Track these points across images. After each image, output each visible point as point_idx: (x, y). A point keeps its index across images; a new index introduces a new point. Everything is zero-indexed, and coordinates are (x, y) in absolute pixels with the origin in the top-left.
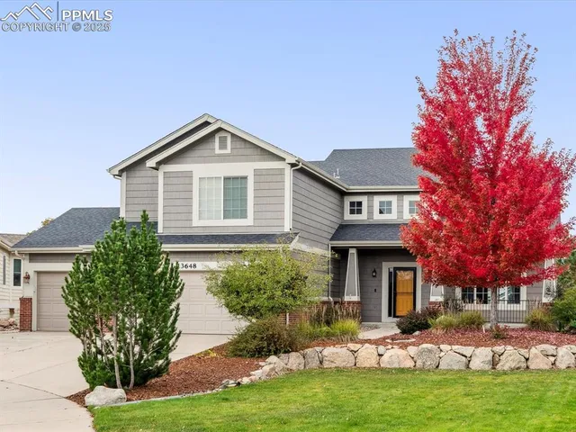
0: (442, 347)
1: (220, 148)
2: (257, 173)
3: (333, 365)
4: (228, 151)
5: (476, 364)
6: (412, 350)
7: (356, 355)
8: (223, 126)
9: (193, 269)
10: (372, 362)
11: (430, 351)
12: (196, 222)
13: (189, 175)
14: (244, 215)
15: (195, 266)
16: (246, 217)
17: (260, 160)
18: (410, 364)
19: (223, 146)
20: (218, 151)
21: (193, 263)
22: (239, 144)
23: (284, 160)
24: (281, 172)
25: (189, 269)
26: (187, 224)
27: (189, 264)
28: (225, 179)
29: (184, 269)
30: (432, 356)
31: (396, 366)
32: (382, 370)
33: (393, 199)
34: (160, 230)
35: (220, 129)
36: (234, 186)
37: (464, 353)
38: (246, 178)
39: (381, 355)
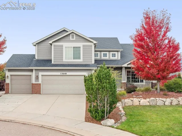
0: (157, 99)
1: (72, 38)
2: (84, 46)
3: (128, 105)
4: (74, 39)
5: (167, 103)
6: (148, 100)
7: (133, 101)
8: (74, 32)
9: (65, 75)
10: (138, 104)
11: (154, 100)
12: (64, 60)
13: (62, 46)
14: (79, 58)
15: (66, 74)
16: (80, 59)
17: (84, 42)
18: (148, 104)
19: (73, 37)
20: (71, 39)
21: (65, 73)
22: (78, 37)
23: (93, 42)
24: (91, 46)
25: (64, 74)
26: (61, 61)
27: (64, 73)
28: (73, 47)
29: (63, 74)
30: (154, 101)
31: (144, 105)
32: (141, 106)
33: (107, 53)
34: (53, 62)
35: (73, 32)
36: (76, 50)
37: (164, 100)
38: (80, 47)
39: (139, 101)
